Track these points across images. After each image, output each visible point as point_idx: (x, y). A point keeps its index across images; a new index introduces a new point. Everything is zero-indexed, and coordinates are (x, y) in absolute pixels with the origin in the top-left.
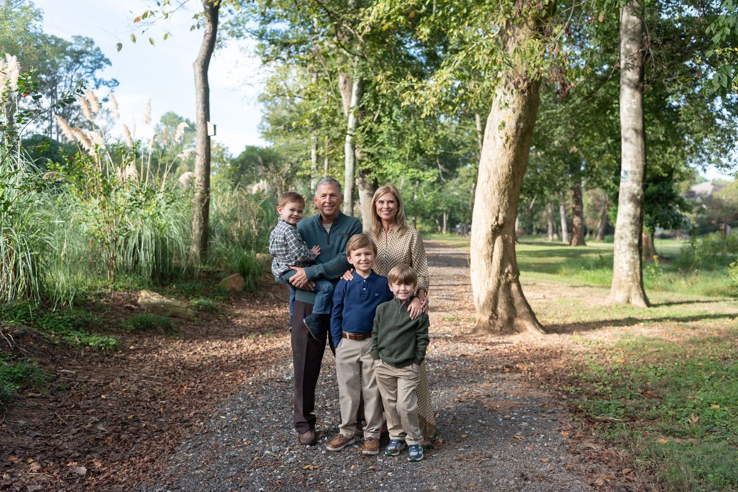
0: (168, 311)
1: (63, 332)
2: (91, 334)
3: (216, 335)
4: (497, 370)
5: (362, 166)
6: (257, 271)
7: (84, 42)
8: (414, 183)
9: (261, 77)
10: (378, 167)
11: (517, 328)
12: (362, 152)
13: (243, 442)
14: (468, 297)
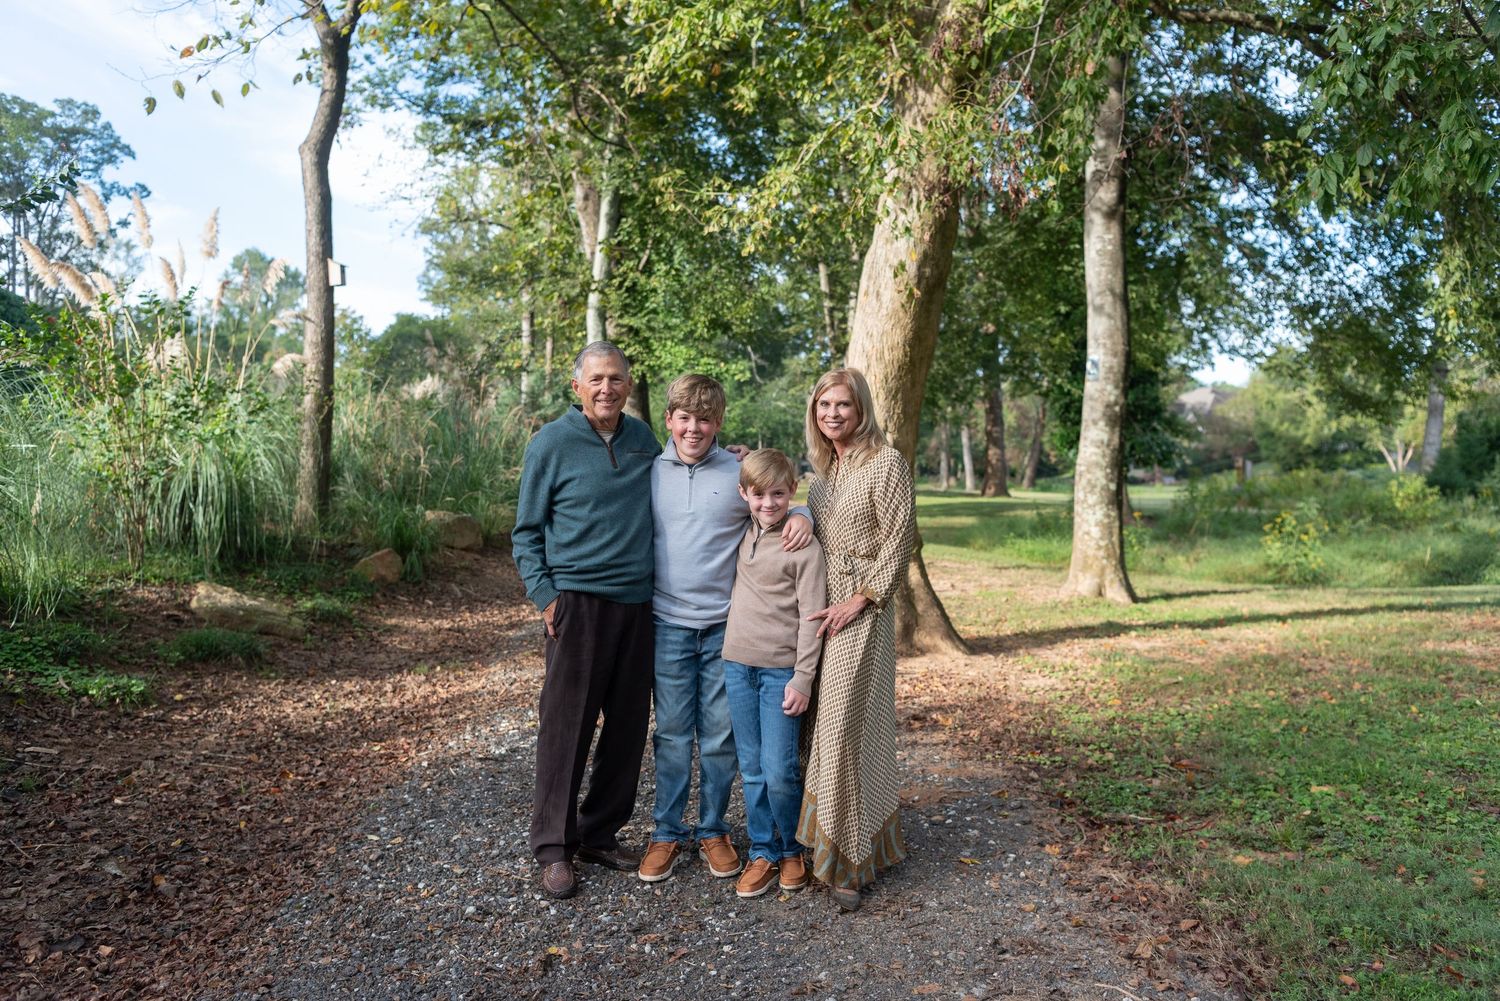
0: (254, 622)
1: (32, 669)
2: (92, 671)
3: (349, 667)
6: (428, 544)
7: (79, 112)
9: (426, 186)
10: (648, 353)
11: (919, 647)
12: (618, 325)
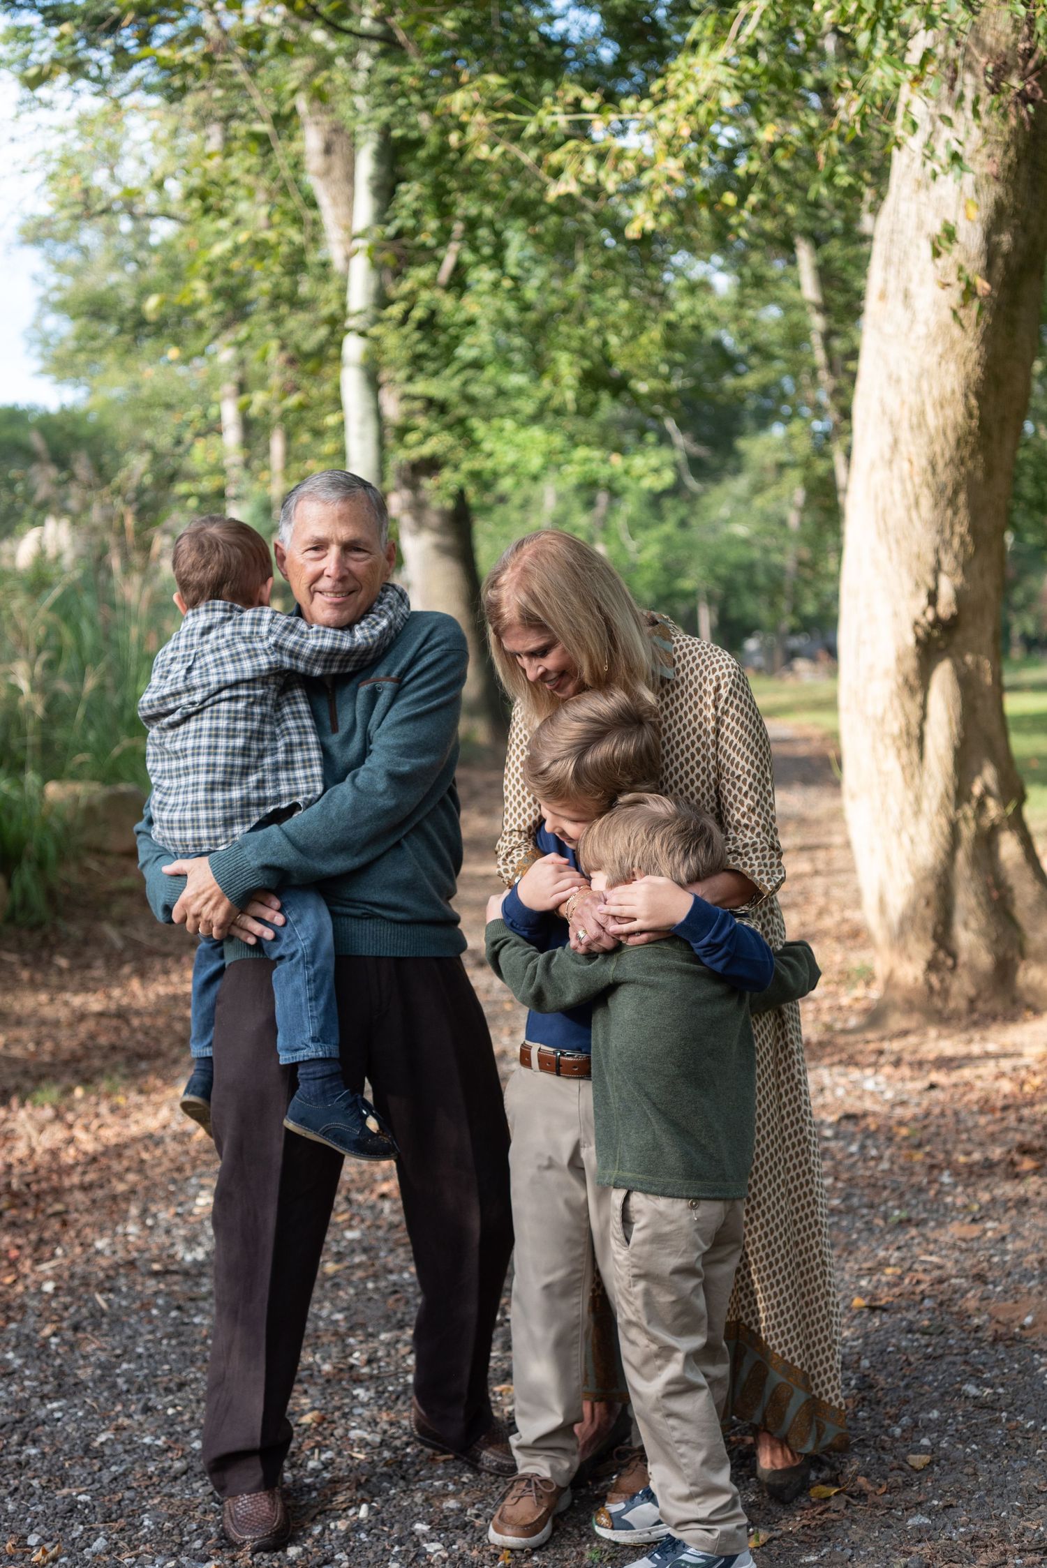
4: (989, 1166)
5: (407, 447)
6: (51, 850)
8: (590, 504)
10: (467, 448)
11: (1029, 998)
12: (406, 398)
13: (27, 1550)
14: (827, 894)
